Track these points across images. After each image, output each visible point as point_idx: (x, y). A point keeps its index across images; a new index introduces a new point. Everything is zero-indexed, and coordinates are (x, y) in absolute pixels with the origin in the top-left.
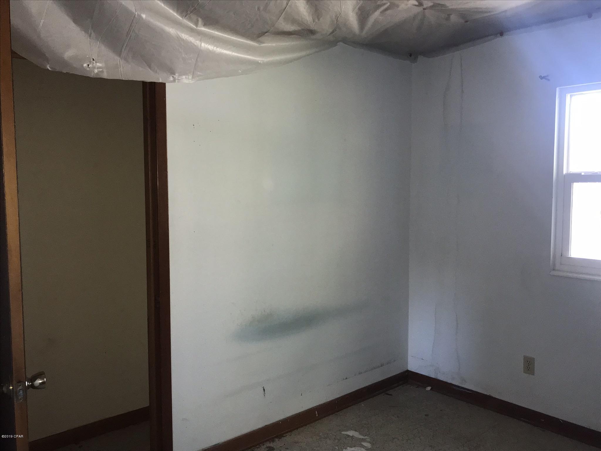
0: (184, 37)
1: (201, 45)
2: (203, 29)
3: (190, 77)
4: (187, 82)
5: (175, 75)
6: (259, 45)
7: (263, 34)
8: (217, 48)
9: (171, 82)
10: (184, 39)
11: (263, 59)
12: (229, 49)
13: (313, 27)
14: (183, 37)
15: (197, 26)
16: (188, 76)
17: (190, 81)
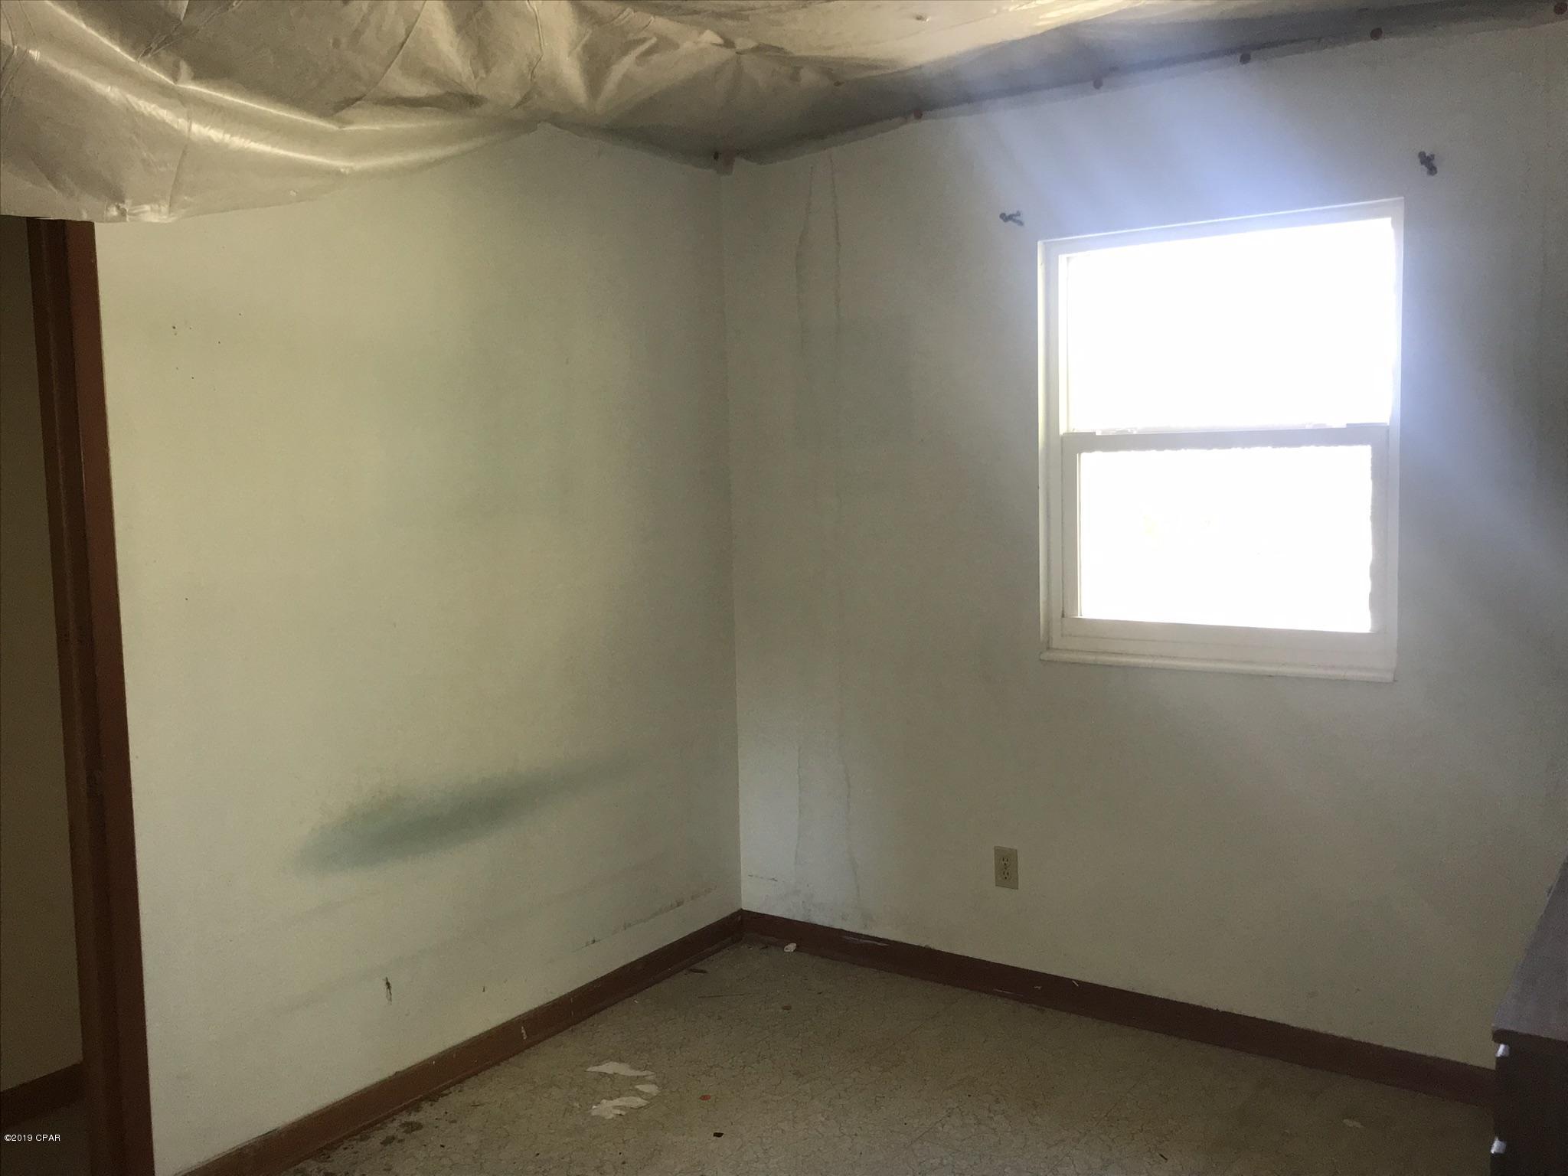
0: (145, 107)
1: (190, 130)
2: (193, 87)
3: (164, 209)
4: (156, 221)
5: (123, 202)
6: (340, 127)
7: (349, 103)
8: (232, 136)
9: (113, 220)
10: (145, 112)
11: (352, 164)
12: (264, 140)
13: (473, 88)
14: (143, 109)
15: (175, 79)
16: (159, 206)
17: (165, 217)
